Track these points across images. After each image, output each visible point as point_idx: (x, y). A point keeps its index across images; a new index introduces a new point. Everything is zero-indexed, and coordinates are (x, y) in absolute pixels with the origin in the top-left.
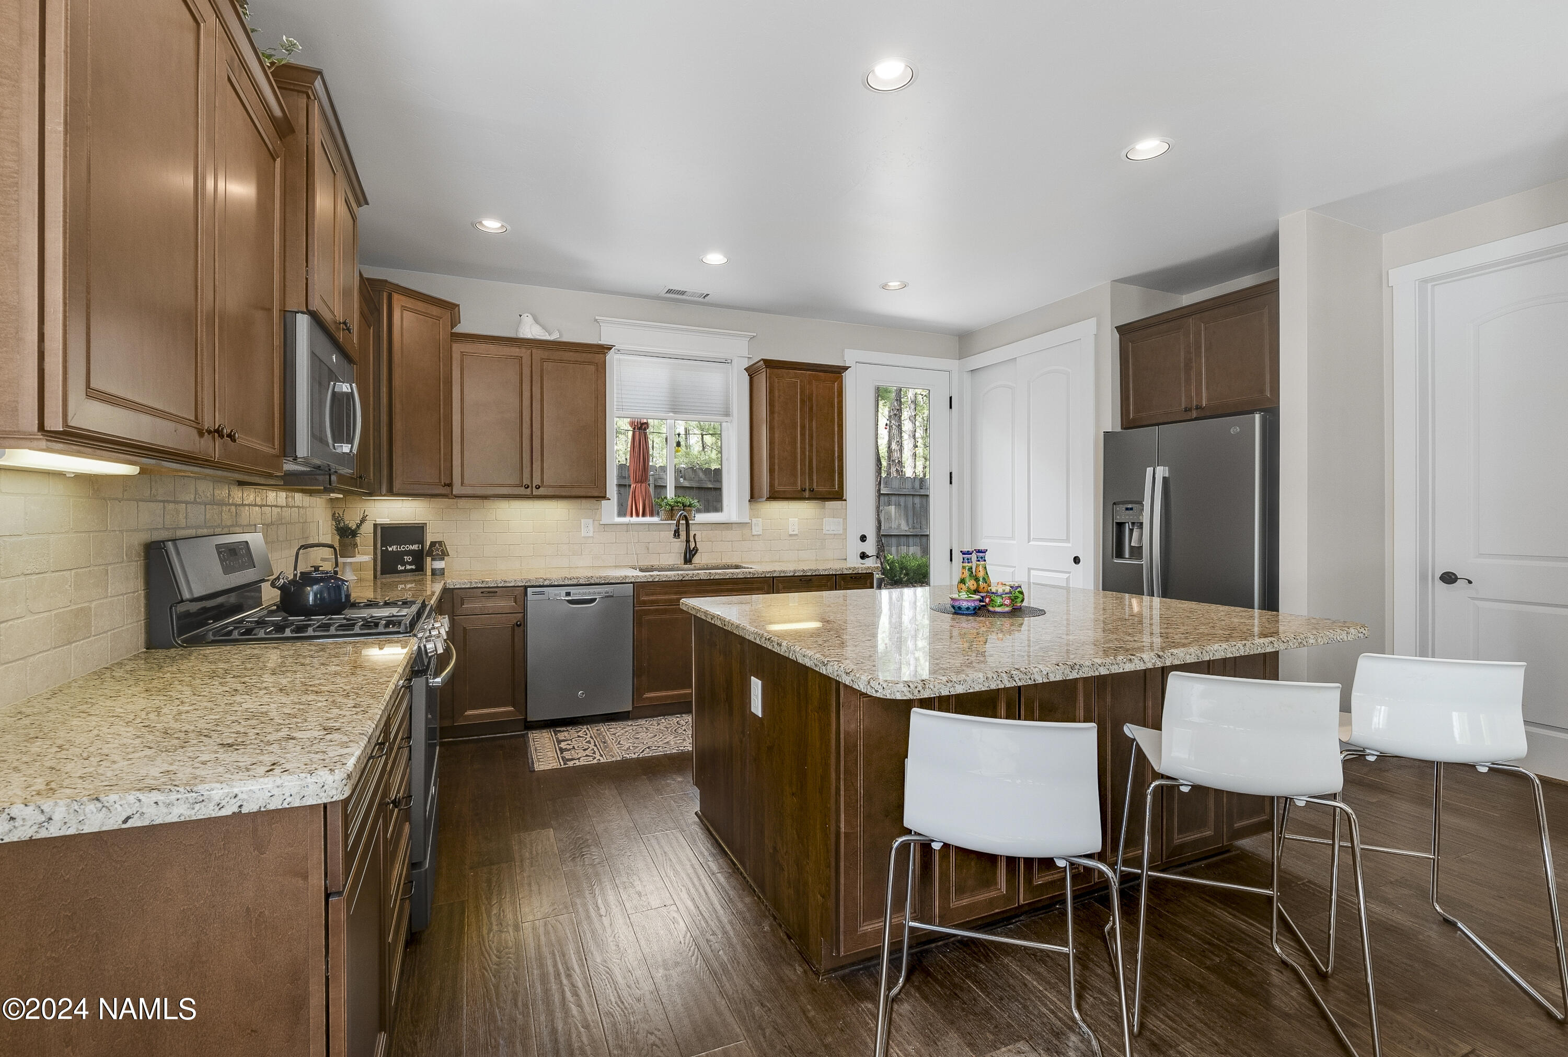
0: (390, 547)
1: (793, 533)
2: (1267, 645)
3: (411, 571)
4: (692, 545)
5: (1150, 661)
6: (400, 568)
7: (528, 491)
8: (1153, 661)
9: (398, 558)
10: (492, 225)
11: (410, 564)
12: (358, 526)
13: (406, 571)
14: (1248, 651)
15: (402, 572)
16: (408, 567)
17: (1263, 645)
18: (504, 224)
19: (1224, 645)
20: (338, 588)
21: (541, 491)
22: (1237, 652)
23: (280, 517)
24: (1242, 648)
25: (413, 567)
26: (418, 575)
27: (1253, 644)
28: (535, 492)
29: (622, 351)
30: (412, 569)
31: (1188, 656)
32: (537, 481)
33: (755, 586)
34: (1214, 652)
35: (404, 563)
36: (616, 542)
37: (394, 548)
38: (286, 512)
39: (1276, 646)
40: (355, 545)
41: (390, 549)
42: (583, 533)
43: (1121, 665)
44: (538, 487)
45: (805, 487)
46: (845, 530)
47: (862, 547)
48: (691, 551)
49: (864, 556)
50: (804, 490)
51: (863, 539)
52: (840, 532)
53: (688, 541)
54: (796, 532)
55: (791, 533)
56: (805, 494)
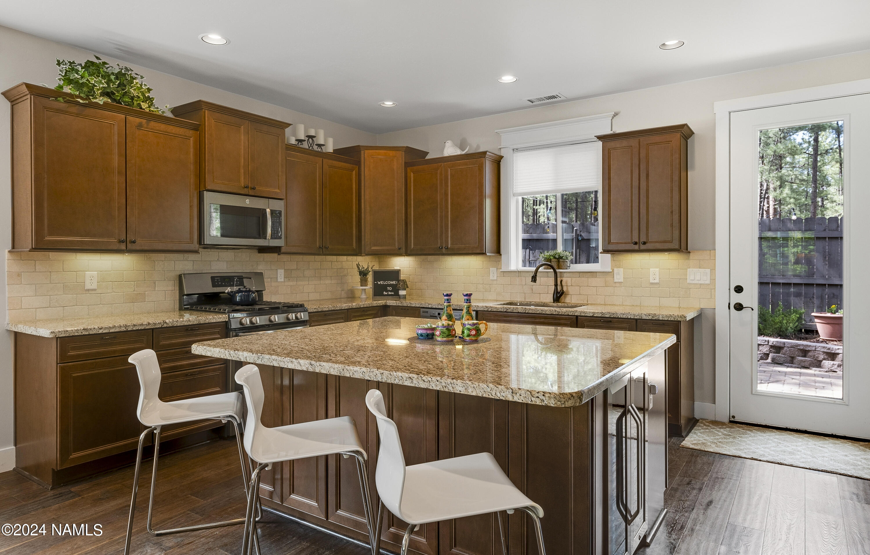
0: (379, 282)
1: (653, 281)
2: (405, 379)
3: (391, 295)
4: (559, 288)
5: (304, 366)
6: (385, 293)
7: (442, 251)
8: (307, 366)
9: (384, 288)
10: (389, 104)
11: (391, 291)
13: (388, 295)
14: (386, 379)
15: (386, 295)
16: (390, 293)
17: (400, 378)
18: (394, 103)
19: (364, 369)
22: (374, 377)
24: (379, 375)
25: (393, 293)
26: (395, 298)
27: (391, 375)
28: (445, 251)
29: (519, 150)
30: (392, 294)
31: (332, 370)
32: (447, 244)
33: (562, 322)
34: (354, 372)
35: (387, 291)
36: (511, 284)
37: (382, 282)
39: (415, 382)
40: (367, 280)
41: (379, 283)
42: (491, 278)
43: (286, 363)
45: (637, 240)
46: (713, 280)
47: (737, 298)
48: (557, 292)
49: (739, 307)
50: (636, 243)
51: (739, 289)
52: (708, 282)
53: (556, 285)
54: (657, 281)
55: (652, 281)
56: (636, 247)
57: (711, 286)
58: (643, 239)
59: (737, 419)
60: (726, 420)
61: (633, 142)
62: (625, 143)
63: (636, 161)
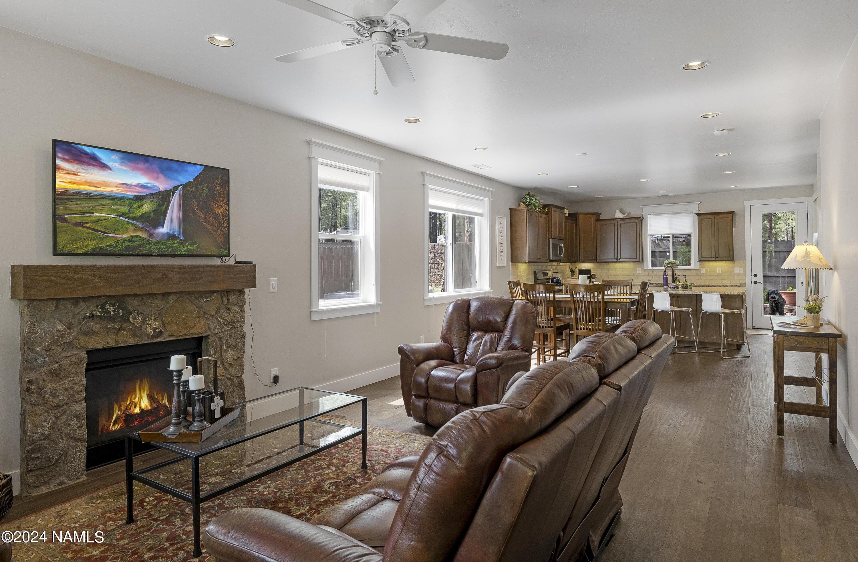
4: (675, 277)
7: (617, 260)
12: (575, 270)
20: (559, 280)
21: (620, 260)
23: (556, 268)
28: (619, 260)
29: (651, 215)
32: (619, 258)
36: (649, 275)
38: (558, 267)
40: (574, 275)
42: (638, 272)
44: (619, 259)
45: (714, 256)
46: (745, 272)
47: (755, 279)
48: (674, 279)
49: (756, 283)
50: (714, 258)
51: (755, 276)
52: (743, 273)
53: (673, 275)
54: (720, 273)
55: (718, 273)
56: (714, 259)
57: (744, 275)
58: (717, 256)
59: (755, 327)
60: (752, 328)
61: (712, 217)
62: (708, 217)
63: (713, 224)
